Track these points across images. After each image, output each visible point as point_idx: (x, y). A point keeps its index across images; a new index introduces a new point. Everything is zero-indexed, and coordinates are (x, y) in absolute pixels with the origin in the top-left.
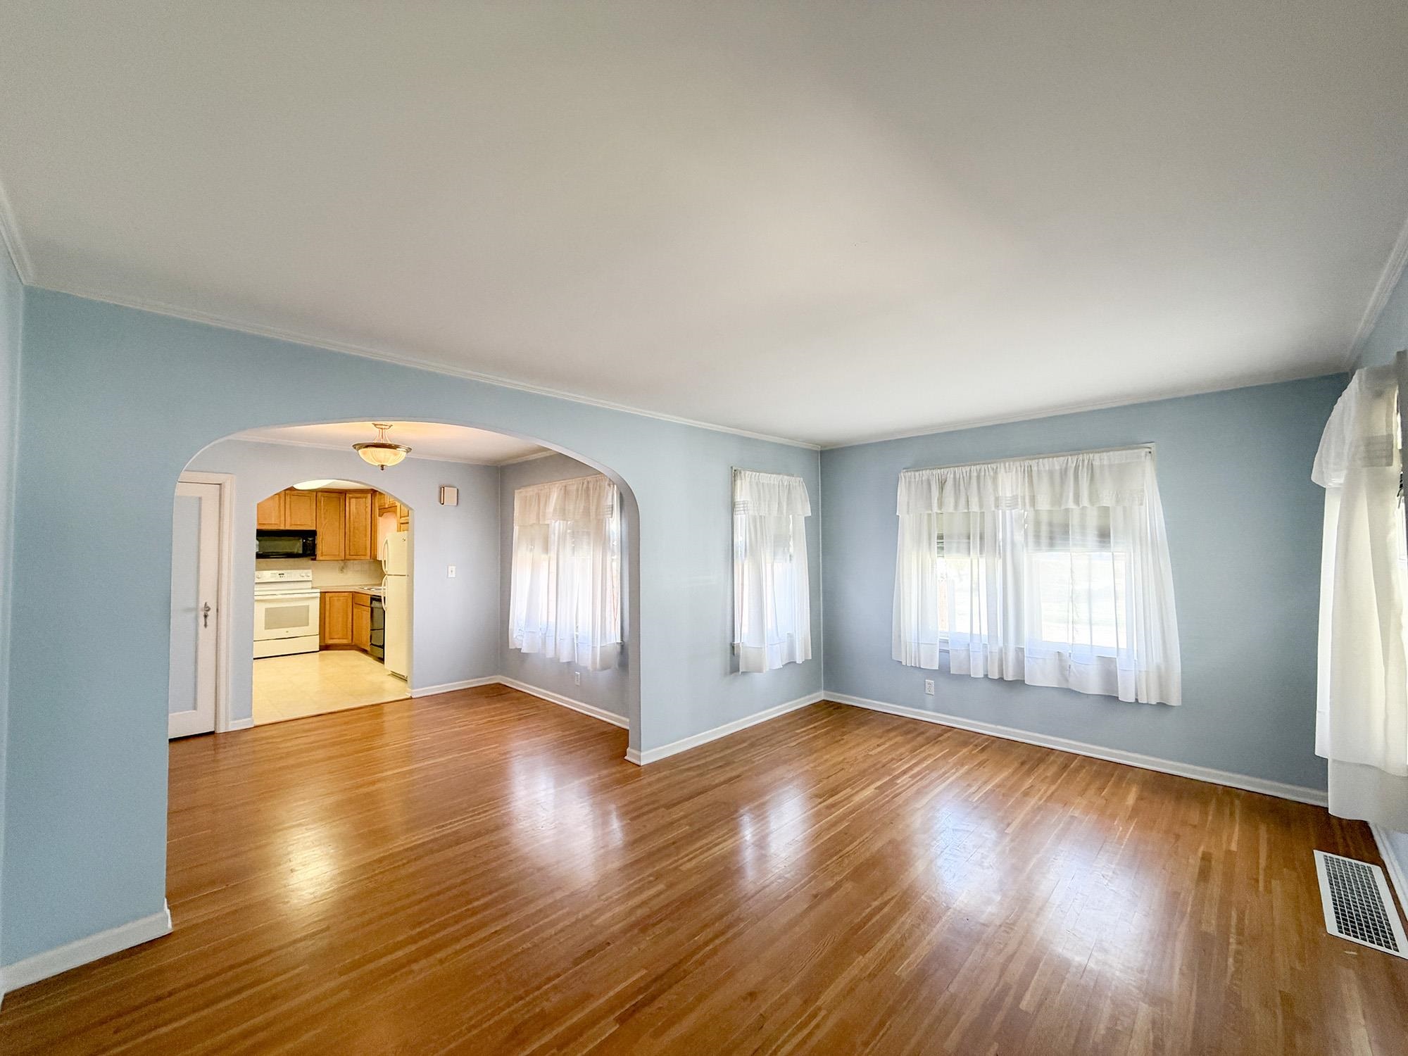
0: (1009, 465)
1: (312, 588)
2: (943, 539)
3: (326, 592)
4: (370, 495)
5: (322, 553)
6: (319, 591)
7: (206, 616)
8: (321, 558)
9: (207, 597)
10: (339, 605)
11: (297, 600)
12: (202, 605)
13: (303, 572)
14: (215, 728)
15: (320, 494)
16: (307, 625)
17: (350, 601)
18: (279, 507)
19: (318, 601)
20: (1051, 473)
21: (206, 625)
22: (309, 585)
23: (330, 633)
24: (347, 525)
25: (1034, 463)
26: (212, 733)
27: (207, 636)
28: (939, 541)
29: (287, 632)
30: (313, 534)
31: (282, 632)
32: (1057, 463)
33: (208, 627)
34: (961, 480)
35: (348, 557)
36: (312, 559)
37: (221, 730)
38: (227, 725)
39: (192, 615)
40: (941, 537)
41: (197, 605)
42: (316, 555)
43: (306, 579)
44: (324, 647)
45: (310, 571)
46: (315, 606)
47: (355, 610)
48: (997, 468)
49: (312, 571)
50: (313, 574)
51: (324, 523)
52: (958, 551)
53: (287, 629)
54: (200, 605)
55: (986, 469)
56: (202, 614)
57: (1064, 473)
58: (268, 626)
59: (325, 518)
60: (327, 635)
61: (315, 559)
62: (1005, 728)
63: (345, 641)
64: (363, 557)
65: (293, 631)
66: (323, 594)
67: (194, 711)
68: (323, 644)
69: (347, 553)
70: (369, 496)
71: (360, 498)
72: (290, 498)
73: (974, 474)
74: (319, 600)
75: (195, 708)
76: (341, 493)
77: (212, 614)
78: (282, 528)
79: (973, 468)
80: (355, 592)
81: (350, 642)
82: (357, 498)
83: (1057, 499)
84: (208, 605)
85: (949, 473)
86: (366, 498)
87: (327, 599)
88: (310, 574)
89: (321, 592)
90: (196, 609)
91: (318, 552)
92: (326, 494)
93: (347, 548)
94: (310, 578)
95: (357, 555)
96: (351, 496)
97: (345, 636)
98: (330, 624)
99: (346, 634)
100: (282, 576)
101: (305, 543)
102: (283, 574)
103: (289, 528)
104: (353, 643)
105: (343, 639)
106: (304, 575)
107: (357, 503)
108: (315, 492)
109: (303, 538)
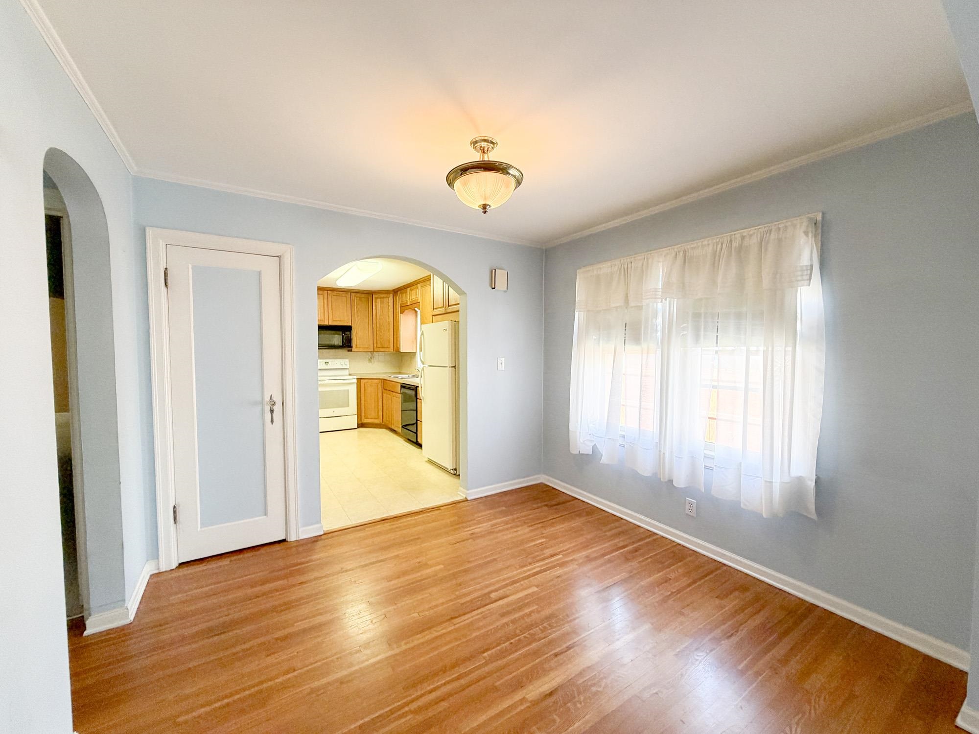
1: (350, 375)
3: (361, 379)
4: (392, 295)
5: (357, 345)
6: (356, 377)
7: (272, 411)
8: (356, 350)
9: (272, 389)
10: (372, 391)
11: (339, 385)
12: (267, 398)
13: (343, 361)
14: (286, 535)
15: (353, 294)
16: (348, 406)
17: (380, 387)
18: (324, 307)
21: (272, 421)
22: (347, 372)
24: (374, 321)
26: (284, 541)
27: (273, 432)
29: (333, 412)
30: (349, 329)
31: (330, 412)
33: (274, 423)
35: (376, 349)
36: (348, 351)
37: (292, 538)
38: (297, 533)
39: (259, 408)
41: (263, 399)
42: (352, 347)
43: (344, 367)
44: (361, 425)
45: (347, 360)
46: (353, 389)
47: (384, 395)
49: (349, 361)
51: (357, 321)
53: (332, 410)
54: (265, 397)
56: (268, 408)
59: (358, 316)
60: (363, 414)
61: (351, 351)
63: (377, 421)
64: (387, 350)
65: (338, 411)
66: (359, 380)
67: (265, 517)
68: (360, 423)
69: (375, 346)
71: (383, 298)
72: (332, 297)
74: (356, 385)
75: (266, 514)
76: (369, 294)
77: (277, 408)
78: (326, 323)
80: (384, 379)
81: (381, 422)
82: (381, 298)
84: (274, 399)
86: (388, 298)
87: (362, 384)
88: (348, 363)
89: (357, 379)
90: (262, 402)
91: (353, 344)
92: (358, 295)
93: (375, 341)
94: (348, 367)
95: (383, 348)
96: (376, 296)
97: (377, 417)
98: (365, 406)
99: (378, 415)
100: (327, 364)
101: (343, 336)
102: (328, 363)
103: (331, 323)
104: (383, 424)
105: (375, 419)
106: (343, 364)
107: (382, 302)
108: (350, 293)
109: (341, 333)
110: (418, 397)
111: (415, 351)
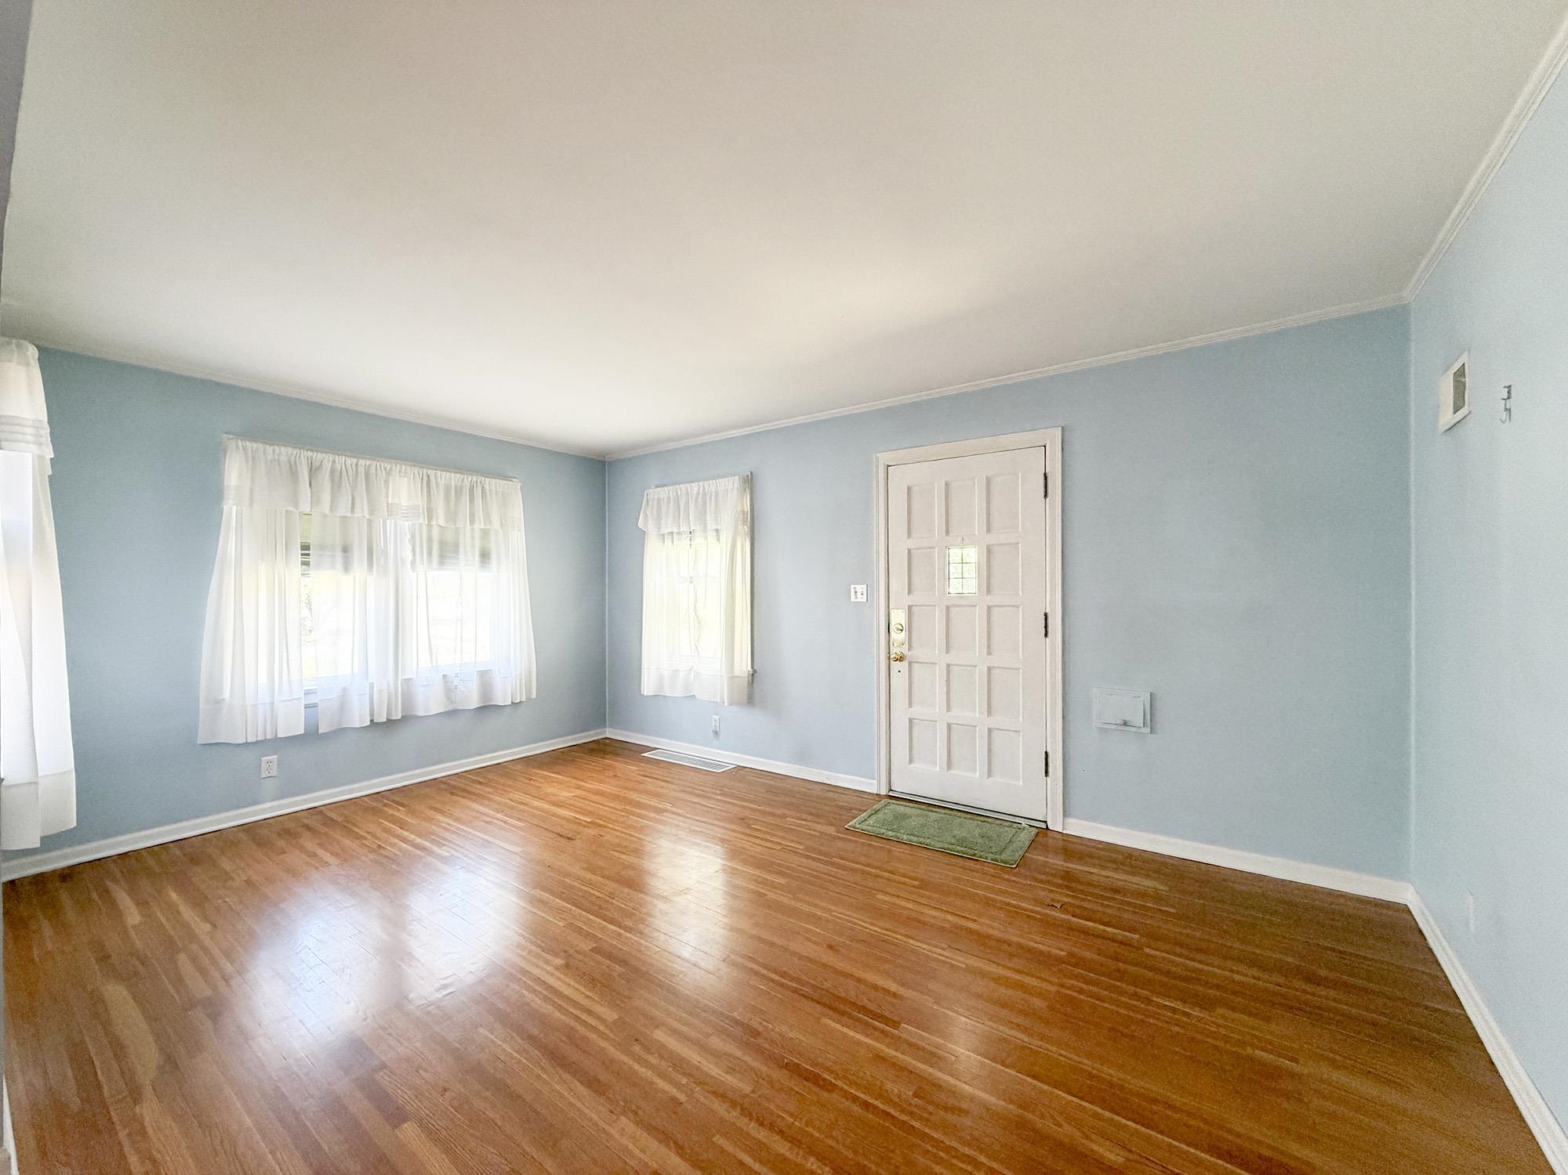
0: (406, 470)
2: (309, 550)
20: (448, 488)
25: (432, 473)
28: (303, 552)
32: (454, 478)
34: (344, 474)
40: (305, 547)
48: (391, 469)
52: (333, 567)
55: (378, 467)
57: (459, 491)
62: (389, 778)
73: (361, 470)
79: (362, 462)
83: (452, 516)
85: (326, 460)
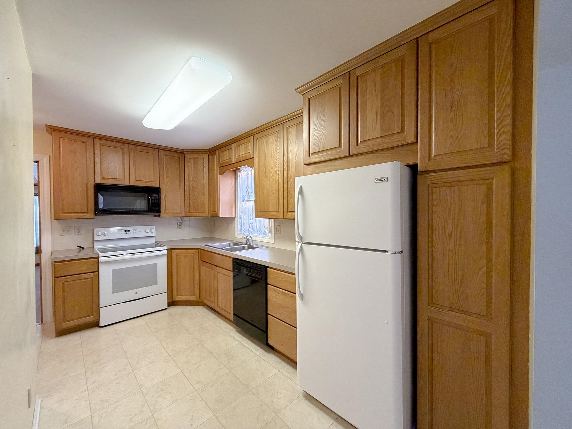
1: (158, 245)
3: (172, 249)
5: (165, 210)
6: (165, 248)
8: (165, 215)
10: (185, 261)
13: (148, 228)
15: (161, 152)
16: (156, 283)
17: (196, 258)
19: (165, 259)
22: (153, 242)
23: (177, 290)
24: (187, 184)
29: (136, 293)
30: (156, 190)
31: (130, 294)
35: (188, 214)
36: (155, 216)
42: (160, 212)
43: (150, 235)
44: (172, 303)
45: (154, 227)
46: (162, 264)
47: (201, 267)
49: (156, 228)
50: (156, 230)
51: (166, 182)
53: (136, 290)
58: (116, 289)
59: (167, 177)
60: (175, 291)
61: (159, 216)
63: (192, 298)
64: (202, 215)
65: (142, 292)
66: (169, 250)
68: (169, 302)
69: (187, 210)
70: (206, 156)
71: (198, 157)
72: (134, 152)
74: (166, 257)
76: (180, 152)
78: (127, 183)
80: (200, 249)
81: (198, 298)
82: (194, 158)
86: (203, 158)
87: (174, 256)
88: (154, 230)
89: (167, 250)
91: (162, 209)
92: (167, 153)
93: (187, 205)
94: (154, 234)
95: (196, 212)
96: (189, 156)
97: (193, 294)
98: (177, 281)
99: (194, 292)
100: (127, 232)
101: (149, 200)
102: (129, 231)
103: (133, 183)
104: (200, 300)
105: (190, 295)
106: (148, 231)
107: (196, 163)
108: (158, 150)
109: (147, 195)
110: (268, 282)
111: (234, 216)
